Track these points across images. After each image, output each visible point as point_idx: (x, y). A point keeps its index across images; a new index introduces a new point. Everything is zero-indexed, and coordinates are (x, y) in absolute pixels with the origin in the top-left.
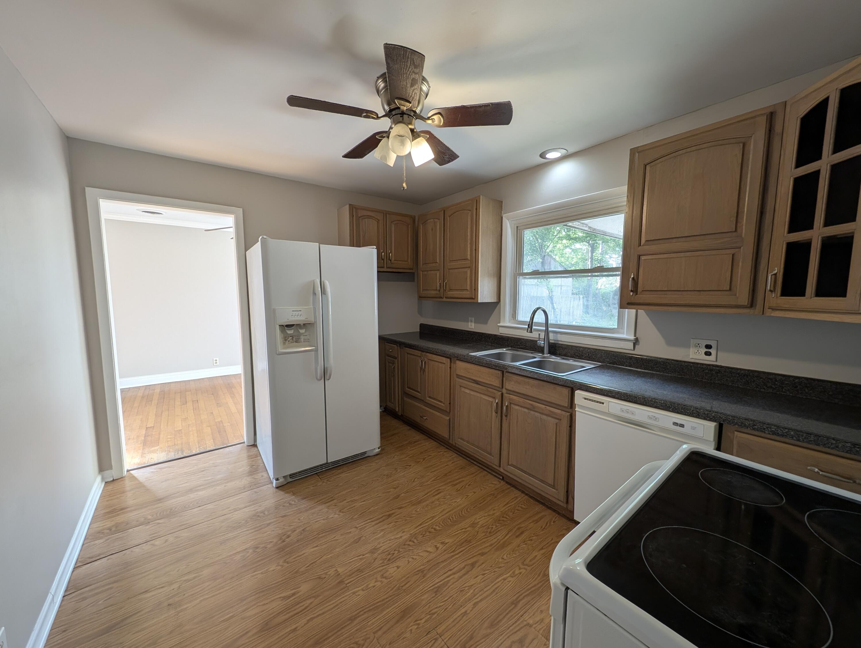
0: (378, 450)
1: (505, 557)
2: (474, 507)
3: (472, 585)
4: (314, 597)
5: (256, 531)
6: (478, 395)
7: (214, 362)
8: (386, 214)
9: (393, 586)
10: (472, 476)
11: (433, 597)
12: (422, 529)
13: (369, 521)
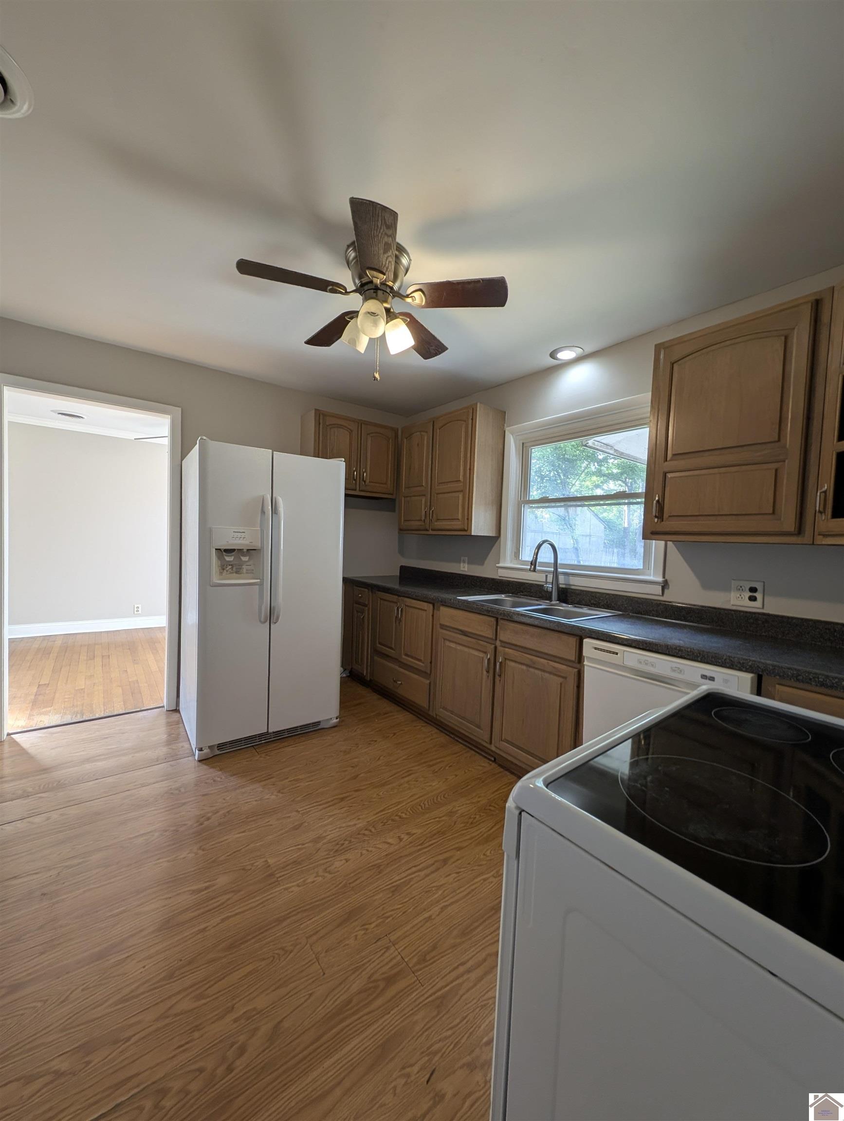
0: (335, 721)
1: (488, 853)
2: (453, 793)
3: (441, 886)
4: (232, 892)
5: (166, 811)
6: (466, 649)
7: (136, 609)
8: (361, 423)
9: (338, 883)
10: (455, 756)
11: (389, 898)
12: (383, 816)
13: (315, 804)
